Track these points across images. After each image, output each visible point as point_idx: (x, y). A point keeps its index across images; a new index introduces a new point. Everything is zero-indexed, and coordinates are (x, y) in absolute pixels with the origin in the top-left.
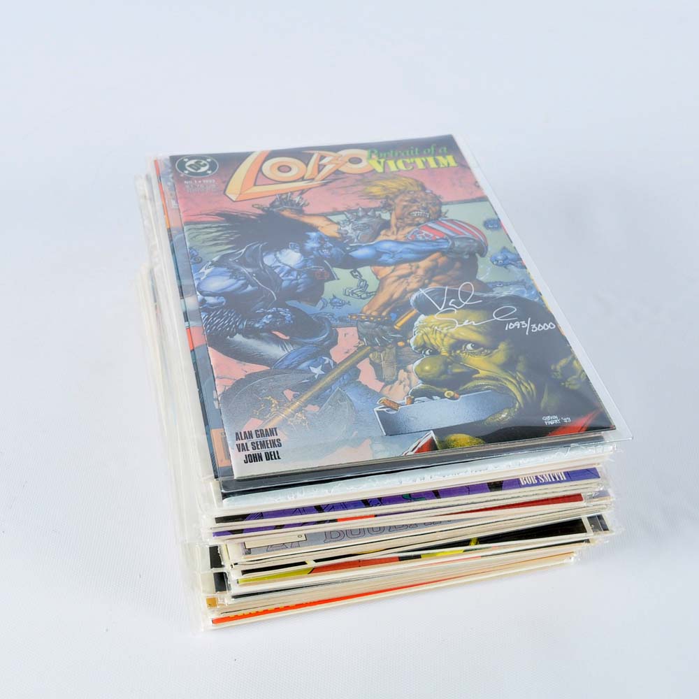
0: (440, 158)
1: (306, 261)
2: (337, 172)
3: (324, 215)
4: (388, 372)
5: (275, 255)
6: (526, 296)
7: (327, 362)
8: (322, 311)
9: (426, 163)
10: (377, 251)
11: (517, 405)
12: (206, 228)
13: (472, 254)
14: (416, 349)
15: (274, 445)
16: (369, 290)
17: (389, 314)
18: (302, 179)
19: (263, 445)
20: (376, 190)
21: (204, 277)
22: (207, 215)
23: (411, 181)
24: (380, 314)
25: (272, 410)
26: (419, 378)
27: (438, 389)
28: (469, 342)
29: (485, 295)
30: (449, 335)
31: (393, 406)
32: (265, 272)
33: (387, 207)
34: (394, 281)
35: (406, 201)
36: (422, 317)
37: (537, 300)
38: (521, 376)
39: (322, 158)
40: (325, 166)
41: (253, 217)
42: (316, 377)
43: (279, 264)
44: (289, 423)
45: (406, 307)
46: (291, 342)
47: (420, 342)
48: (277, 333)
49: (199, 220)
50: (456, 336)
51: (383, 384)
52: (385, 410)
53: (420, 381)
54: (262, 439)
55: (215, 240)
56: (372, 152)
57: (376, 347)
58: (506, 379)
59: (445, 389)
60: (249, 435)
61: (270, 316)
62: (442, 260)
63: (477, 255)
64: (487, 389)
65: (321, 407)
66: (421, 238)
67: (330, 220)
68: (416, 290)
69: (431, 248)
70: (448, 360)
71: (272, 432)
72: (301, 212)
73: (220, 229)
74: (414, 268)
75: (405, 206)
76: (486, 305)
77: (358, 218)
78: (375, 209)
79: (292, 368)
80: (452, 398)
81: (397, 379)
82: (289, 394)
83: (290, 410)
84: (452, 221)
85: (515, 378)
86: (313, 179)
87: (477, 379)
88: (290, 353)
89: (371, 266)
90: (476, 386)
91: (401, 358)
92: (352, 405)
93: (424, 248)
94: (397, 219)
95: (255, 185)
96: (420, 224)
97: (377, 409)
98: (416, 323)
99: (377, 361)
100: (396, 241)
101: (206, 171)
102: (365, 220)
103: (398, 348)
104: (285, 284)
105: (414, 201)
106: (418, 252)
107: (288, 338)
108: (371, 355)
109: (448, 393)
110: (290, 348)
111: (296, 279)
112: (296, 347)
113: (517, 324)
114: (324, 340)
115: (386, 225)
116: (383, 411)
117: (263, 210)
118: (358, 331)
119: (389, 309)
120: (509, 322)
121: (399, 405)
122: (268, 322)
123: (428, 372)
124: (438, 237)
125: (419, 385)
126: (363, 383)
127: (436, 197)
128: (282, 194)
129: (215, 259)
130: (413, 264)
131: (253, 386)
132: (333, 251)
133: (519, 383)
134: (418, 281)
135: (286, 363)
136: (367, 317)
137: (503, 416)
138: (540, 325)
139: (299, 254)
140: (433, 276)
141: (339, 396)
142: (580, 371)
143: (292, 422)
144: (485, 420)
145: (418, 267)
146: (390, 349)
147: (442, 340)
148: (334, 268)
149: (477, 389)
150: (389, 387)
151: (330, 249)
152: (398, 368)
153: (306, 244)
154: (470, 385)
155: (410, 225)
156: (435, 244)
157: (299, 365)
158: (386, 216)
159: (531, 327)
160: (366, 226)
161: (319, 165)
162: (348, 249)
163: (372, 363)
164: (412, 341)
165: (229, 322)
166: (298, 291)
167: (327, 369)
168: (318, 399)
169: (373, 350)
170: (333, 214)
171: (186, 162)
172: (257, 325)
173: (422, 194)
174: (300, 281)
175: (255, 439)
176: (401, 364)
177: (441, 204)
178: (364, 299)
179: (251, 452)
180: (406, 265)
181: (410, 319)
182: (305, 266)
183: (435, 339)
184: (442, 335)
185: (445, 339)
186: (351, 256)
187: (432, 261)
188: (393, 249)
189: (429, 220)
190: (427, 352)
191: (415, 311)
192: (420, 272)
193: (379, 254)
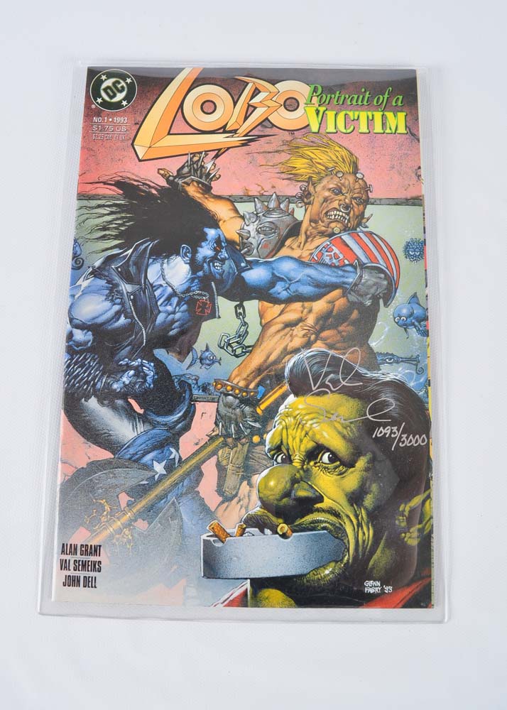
0: (390, 115)
1: (192, 280)
2: (265, 123)
3: (231, 200)
4: (231, 481)
5: (162, 265)
6: (411, 385)
7: (172, 457)
8: (188, 372)
9: (370, 122)
10: (273, 274)
11: (346, 558)
12: (99, 206)
13: (375, 299)
14: (270, 450)
15: (94, 569)
16: (246, 343)
17: (258, 385)
18: (223, 130)
19: (84, 565)
20: (300, 165)
21: (80, 293)
22: (105, 183)
23: (344, 153)
24: (247, 386)
25: (103, 519)
26: (260, 498)
27: (274, 519)
28: (328, 450)
29: (369, 374)
30: (310, 433)
31: (221, 535)
32: (144, 293)
33: (305, 197)
34: (279, 331)
35: (329, 189)
36: (291, 398)
37: (421, 394)
38: (364, 516)
39: (256, 92)
40: (255, 108)
41: (154, 192)
42: (156, 477)
43: (162, 282)
44: (114, 541)
45: (279, 378)
46: (144, 419)
47: (277, 441)
48: (132, 402)
49: (93, 192)
50: (318, 437)
51: (221, 499)
52: (212, 539)
53: (259, 503)
54: (84, 558)
55: (104, 229)
56: (315, 90)
57: (230, 440)
58: (348, 516)
59: (281, 521)
60: (73, 550)
61: (132, 372)
62: (341, 303)
63: (381, 302)
64: (324, 528)
65: (150, 524)
66: (327, 260)
67: (236, 211)
68: (296, 351)
69: (334, 280)
70: (298, 475)
71: (96, 550)
72: (207, 189)
73: (114, 209)
74: (306, 311)
75: (326, 200)
76: (364, 393)
77: (269, 211)
78: (290, 199)
79: (136, 460)
80: (284, 536)
81: (236, 495)
82: (124, 499)
83: (119, 523)
84: (370, 235)
85: (357, 516)
86: (235, 131)
87: (318, 510)
88: (139, 436)
89: (260, 300)
90: (313, 522)
91: (251, 462)
92: (181, 527)
93: (326, 277)
94: (311, 221)
95: (169, 134)
96: (334, 234)
97: (204, 537)
98: (282, 409)
99: (224, 463)
100: (299, 261)
101: (121, 102)
102: (274, 217)
103: (253, 445)
104: (160, 318)
105: (338, 191)
106: (318, 285)
107: (141, 411)
108: (220, 452)
109: (283, 527)
110: (141, 428)
111: (174, 313)
112: (148, 427)
113: (387, 431)
114: (178, 422)
115: (295, 230)
116: (209, 541)
117: (168, 180)
118: (218, 411)
119: (258, 379)
120: (379, 425)
121: (229, 535)
122: (127, 382)
123: (272, 490)
124: (347, 262)
125: (256, 509)
126: (201, 495)
127: (366, 188)
128: (194, 154)
129: (97, 264)
130: (306, 304)
131: (91, 480)
132: (226, 267)
133: (359, 525)
134: (304, 336)
135: (132, 451)
136: (233, 388)
137: (327, 572)
138: (411, 437)
139: (188, 267)
140: (322, 329)
141: (171, 511)
142: (427, 519)
143: (118, 540)
144: (305, 575)
145: (310, 311)
146: (243, 445)
147: (301, 441)
148: (220, 298)
149: (312, 527)
150: (226, 504)
151: (223, 261)
152: (243, 478)
153: (200, 249)
154: (309, 518)
155: (322, 234)
156: (341, 273)
157: (144, 455)
158: (300, 214)
159: (401, 437)
160: (274, 227)
161: (249, 105)
162: (243, 265)
163: (218, 465)
164: (268, 437)
165: (88, 376)
166: (171, 333)
167: (170, 468)
168: (151, 512)
169: (225, 444)
170: (242, 199)
171: (102, 82)
172: (115, 386)
173: (351, 179)
174: (178, 316)
175: (78, 557)
176: (247, 472)
177: (367, 202)
178: (237, 356)
179: (72, 573)
180: (298, 305)
181: (276, 400)
182: (188, 290)
183: (294, 439)
184: (304, 433)
185: (305, 440)
186: (243, 278)
187: (329, 302)
188: (292, 274)
189: (346, 229)
190: (279, 459)
191: (286, 387)
192: (311, 320)
193: (275, 279)
